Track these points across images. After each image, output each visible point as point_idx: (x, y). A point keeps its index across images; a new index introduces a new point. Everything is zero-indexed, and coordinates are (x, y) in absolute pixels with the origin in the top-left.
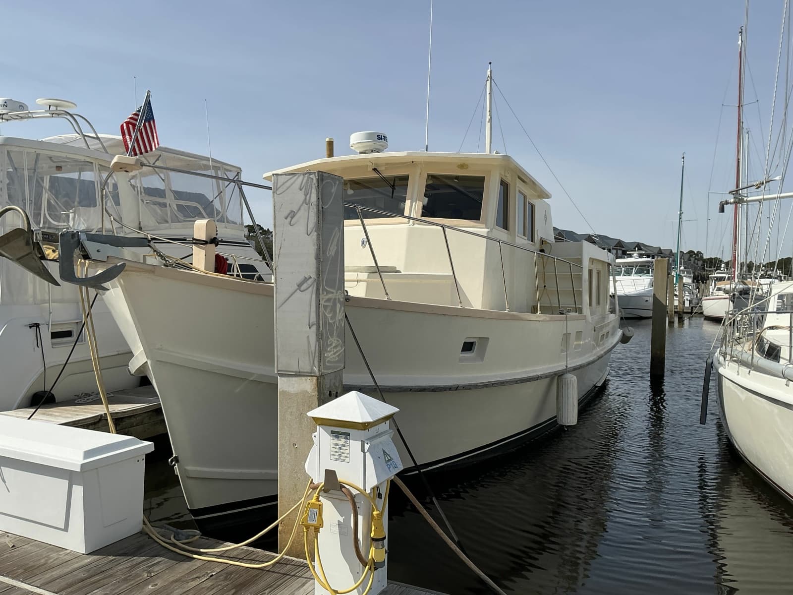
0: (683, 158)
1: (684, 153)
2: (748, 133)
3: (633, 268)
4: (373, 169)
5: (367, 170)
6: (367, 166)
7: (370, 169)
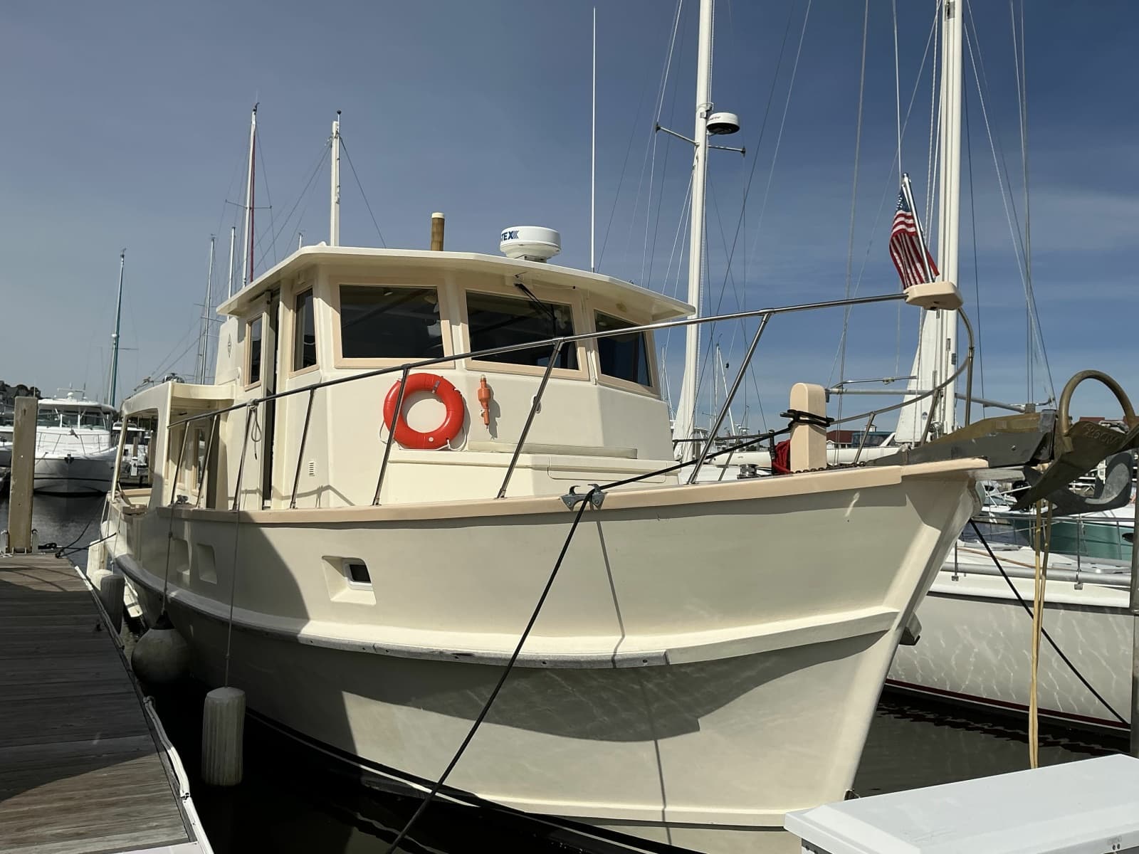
0: (123, 256)
1: (125, 249)
2: (213, 240)
3: (77, 416)
4: (516, 285)
5: (504, 284)
6: (502, 277)
7: (510, 283)
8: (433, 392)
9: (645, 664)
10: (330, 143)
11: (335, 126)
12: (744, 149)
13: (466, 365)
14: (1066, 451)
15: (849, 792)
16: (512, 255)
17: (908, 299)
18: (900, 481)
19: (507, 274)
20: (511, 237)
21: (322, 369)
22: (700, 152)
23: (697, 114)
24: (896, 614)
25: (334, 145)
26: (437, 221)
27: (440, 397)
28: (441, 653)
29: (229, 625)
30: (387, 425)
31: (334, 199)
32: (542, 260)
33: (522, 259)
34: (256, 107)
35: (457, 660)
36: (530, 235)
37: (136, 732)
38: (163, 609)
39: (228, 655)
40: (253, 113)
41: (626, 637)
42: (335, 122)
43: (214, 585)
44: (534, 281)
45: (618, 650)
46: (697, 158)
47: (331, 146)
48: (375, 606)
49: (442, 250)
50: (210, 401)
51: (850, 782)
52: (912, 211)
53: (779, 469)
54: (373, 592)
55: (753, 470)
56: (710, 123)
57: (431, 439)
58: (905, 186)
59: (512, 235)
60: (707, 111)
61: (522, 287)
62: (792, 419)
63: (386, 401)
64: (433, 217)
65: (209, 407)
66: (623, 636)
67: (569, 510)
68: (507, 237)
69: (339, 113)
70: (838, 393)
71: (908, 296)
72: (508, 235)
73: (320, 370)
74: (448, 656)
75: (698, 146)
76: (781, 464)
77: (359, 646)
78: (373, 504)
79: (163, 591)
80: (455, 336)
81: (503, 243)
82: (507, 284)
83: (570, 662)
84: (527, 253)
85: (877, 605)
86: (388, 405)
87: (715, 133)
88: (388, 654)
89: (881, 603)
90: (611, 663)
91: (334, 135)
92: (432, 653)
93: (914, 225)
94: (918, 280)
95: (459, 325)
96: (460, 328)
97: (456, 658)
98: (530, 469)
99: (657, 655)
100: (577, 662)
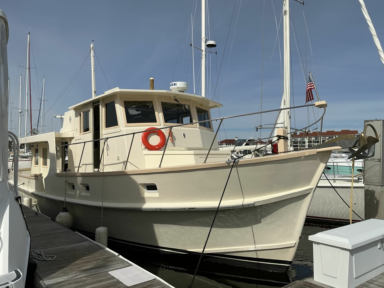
4: (174, 99)
5: (171, 99)
6: (170, 97)
7: (173, 99)
8: (156, 133)
9: (248, 206)
10: (90, 51)
11: (92, 46)
12: (216, 52)
13: (164, 124)
14: (366, 144)
15: (300, 236)
16: (173, 90)
17: (315, 106)
18: (316, 153)
19: (172, 96)
20: (174, 85)
21: (121, 127)
22: (204, 53)
23: (202, 41)
24: (313, 188)
25: (92, 51)
26: (151, 80)
27: (158, 134)
28: (184, 208)
29: (102, 208)
30: (143, 143)
31: (93, 70)
32: (183, 92)
33: (178, 92)
34: (29, 33)
35: (190, 210)
36: (180, 84)
37: (83, 241)
38: (65, 206)
39: (102, 217)
40: (28, 34)
41: (245, 199)
42: (92, 44)
43: (89, 196)
44: (179, 98)
45: (244, 203)
46: (203, 55)
47: (91, 52)
48: (159, 197)
49: (153, 89)
50: (63, 138)
51: (300, 234)
52: (313, 82)
53: (274, 151)
54: (158, 193)
55: (266, 152)
56: (207, 44)
57: (157, 147)
58: (310, 75)
59: (175, 85)
60: (205, 40)
61: (176, 100)
62: (278, 138)
63: (142, 136)
64: (150, 79)
65: (62, 140)
66: (244, 199)
67: (228, 165)
68: (173, 85)
69: (93, 41)
70: (260, 128)
71: (315, 105)
72: (173, 84)
73: (120, 127)
74: (187, 209)
75: (203, 51)
76: (275, 150)
77: (155, 209)
78: (159, 167)
79: (64, 200)
80: (160, 116)
81: (171, 87)
82: (172, 99)
83: (226, 207)
84: (180, 90)
85: (308, 186)
86: (143, 137)
87: (209, 47)
88: (165, 210)
89: (309, 186)
90: (242, 206)
91: (92, 48)
92: (181, 209)
93: (313, 86)
94: (319, 100)
95: (160, 113)
96: (161, 114)
97: (190, 209)
98: (193, 155)
99: (252, 203)
100: (228, 207)
